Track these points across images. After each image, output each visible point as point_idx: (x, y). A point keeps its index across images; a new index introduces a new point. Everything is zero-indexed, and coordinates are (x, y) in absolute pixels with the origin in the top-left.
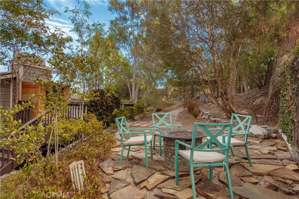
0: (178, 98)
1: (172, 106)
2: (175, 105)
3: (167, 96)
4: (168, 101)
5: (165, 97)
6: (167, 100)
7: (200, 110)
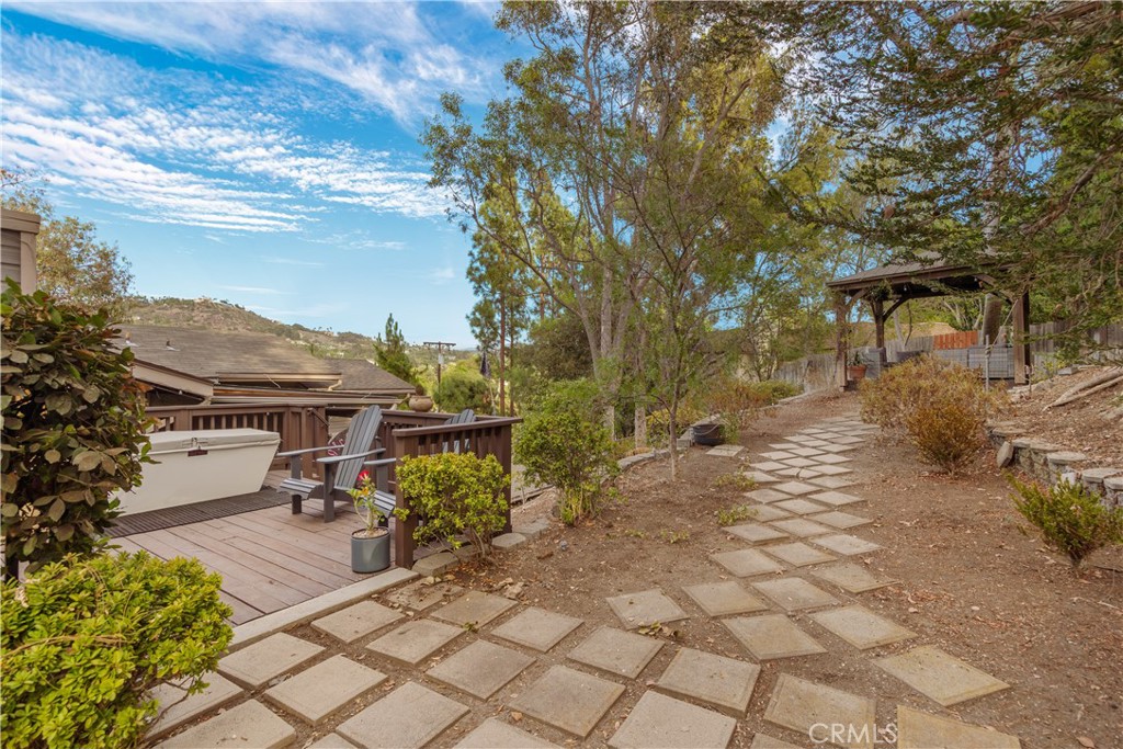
0: (804, 361)
1: (783, 404)
2: (796, 399)
3: (752, 355)
4: (759, 375)
5: (745, 359)
6: (754, 373)
7: (1016, 450)
